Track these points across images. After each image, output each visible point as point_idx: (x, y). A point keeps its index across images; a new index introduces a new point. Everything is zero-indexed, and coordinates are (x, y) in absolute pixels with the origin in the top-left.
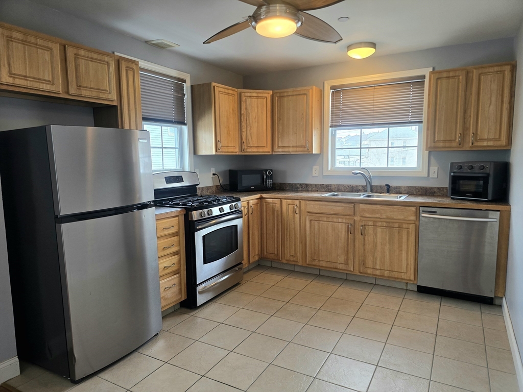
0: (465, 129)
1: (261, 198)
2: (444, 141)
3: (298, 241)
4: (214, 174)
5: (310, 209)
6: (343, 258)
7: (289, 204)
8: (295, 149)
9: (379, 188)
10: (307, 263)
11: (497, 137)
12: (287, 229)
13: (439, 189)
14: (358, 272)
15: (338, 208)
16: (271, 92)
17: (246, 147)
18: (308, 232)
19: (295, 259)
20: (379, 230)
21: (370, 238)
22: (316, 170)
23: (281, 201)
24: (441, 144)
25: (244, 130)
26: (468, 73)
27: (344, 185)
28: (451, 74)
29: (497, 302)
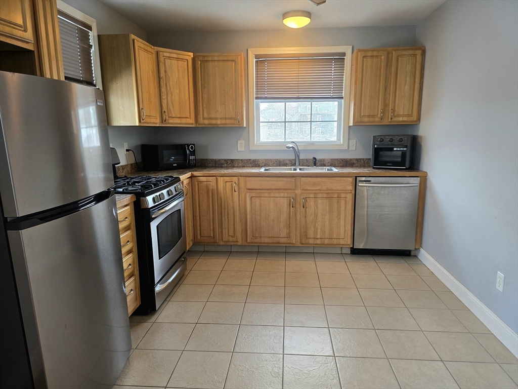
0: (386, 105)
1: (192, 177)
2: (369, 116)
3: (237, 220)
4: (127, 150)
5: (250, 186)
6: (285, 232)
7: (226, 182)
8: (224, 122)
9: (305, 161)
10: (248, 241)
11: (410, 113)
12: (225, 209)
13: (357, 160)
14: (299, 243)
15: (280, 183)
16: (191, 54)
17: (167, 118)
18: (248, 210)
19: (234, 239)
20: (320, 201)
21: (311, 210)
22: (241, 146)
23: (217, 179)
24: (366, 119)
25: (164, 97)
26: (388, 53)
27: (271, 160)
28: (375, 53)
29: (412, 253)
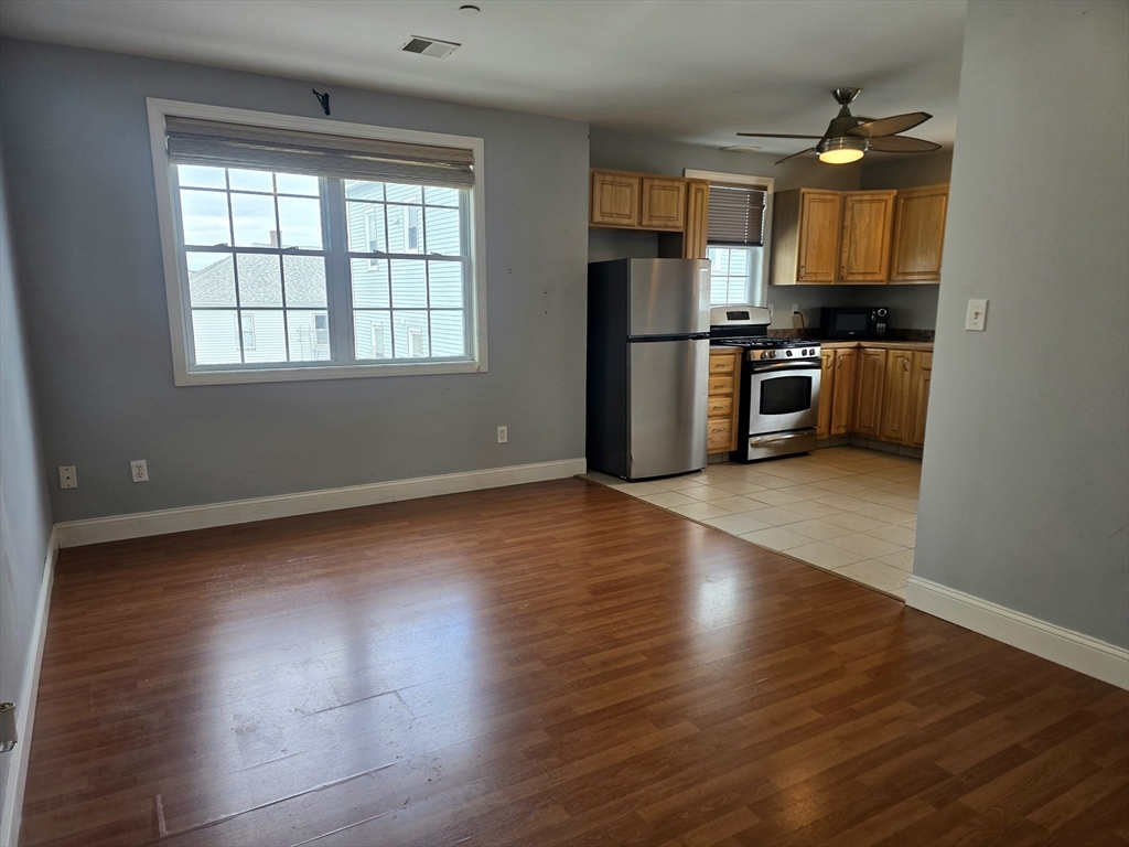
1: (859, 348)
4: (796, 313)
5: (927, 364)
7: (898, 357)
12: (891, 393)
16: (895, 192)
17: (845, 274)
19: (898, 436)
23: (887, 352)
25: (846, 249)
